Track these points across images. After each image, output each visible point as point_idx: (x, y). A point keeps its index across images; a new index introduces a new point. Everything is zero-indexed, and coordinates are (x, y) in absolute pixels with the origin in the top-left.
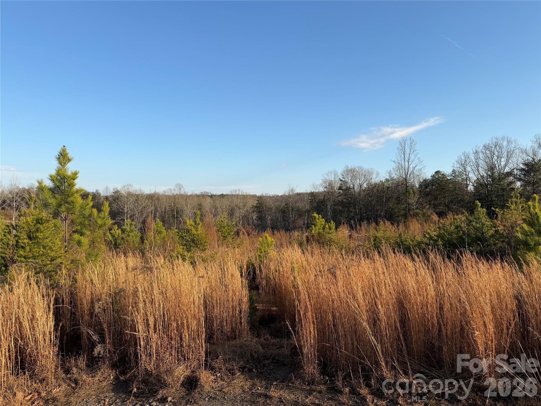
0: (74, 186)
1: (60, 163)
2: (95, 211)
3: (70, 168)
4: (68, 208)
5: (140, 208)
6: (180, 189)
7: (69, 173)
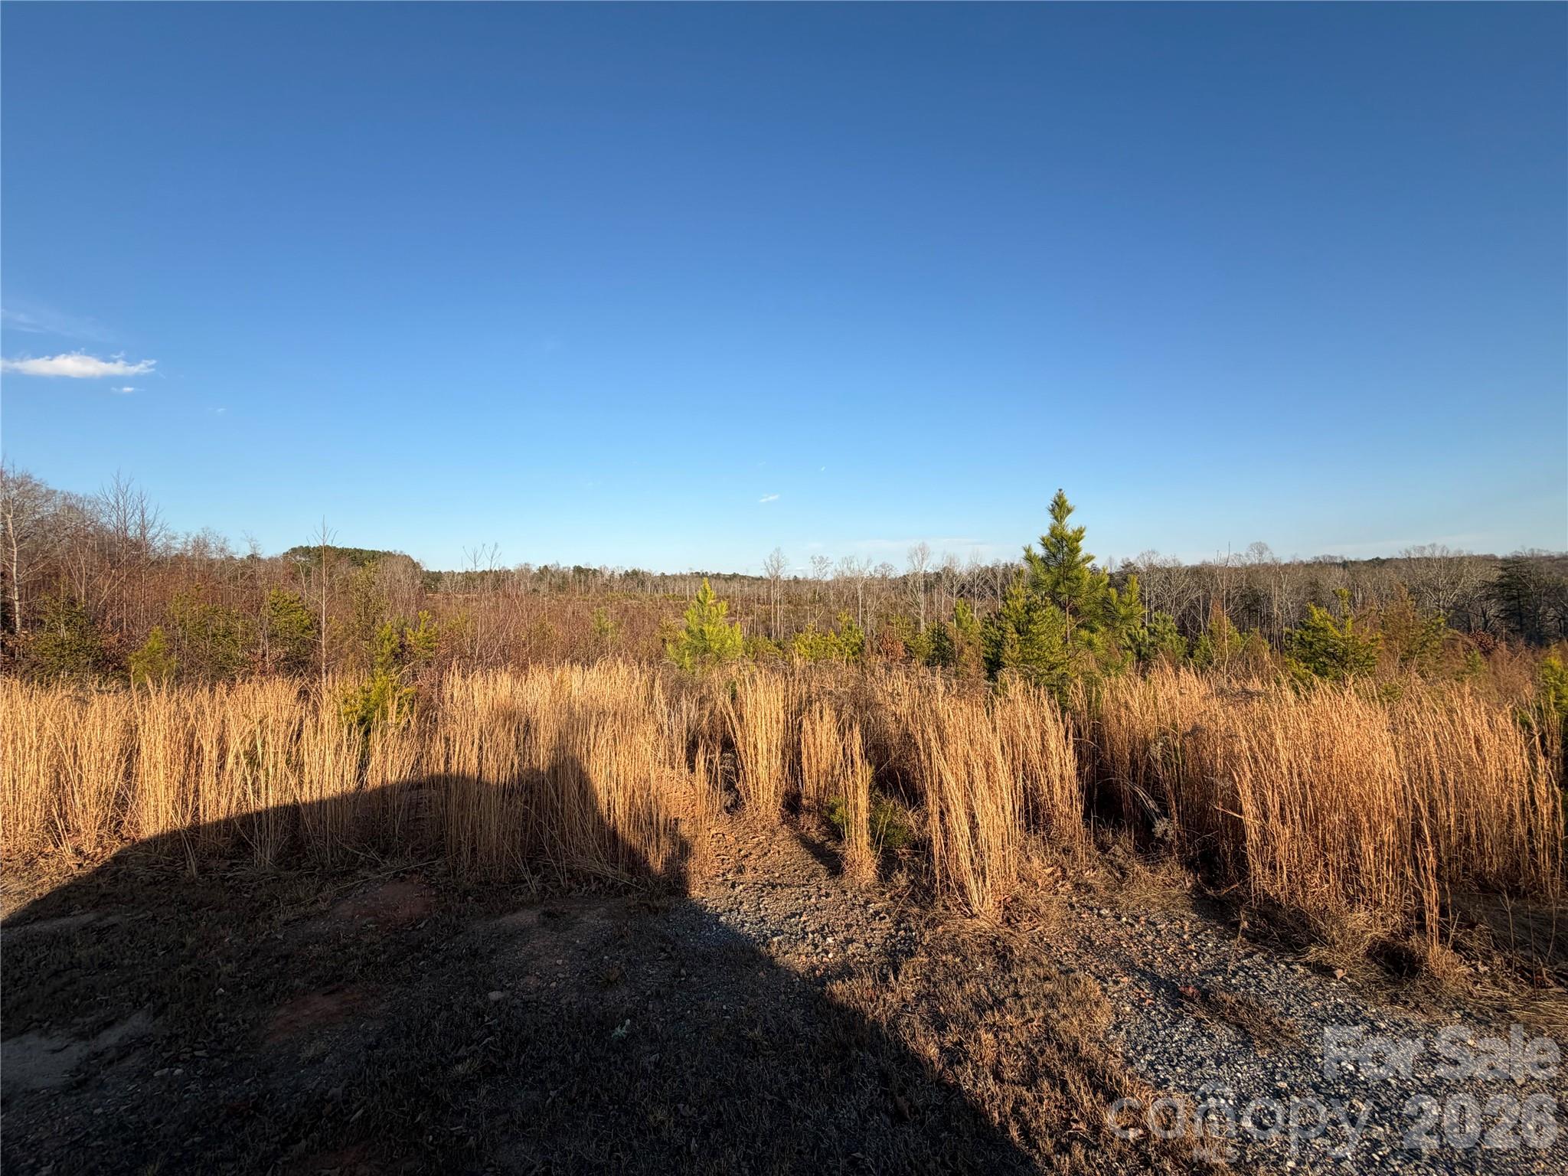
0: (1078, 551)
1: (1056, 518)
2: (1113, 591)
3: (1071, 524)
4: (1070, 588)
5: (1175, 593)
6: (1261, 553)
7: (1069, 532)
